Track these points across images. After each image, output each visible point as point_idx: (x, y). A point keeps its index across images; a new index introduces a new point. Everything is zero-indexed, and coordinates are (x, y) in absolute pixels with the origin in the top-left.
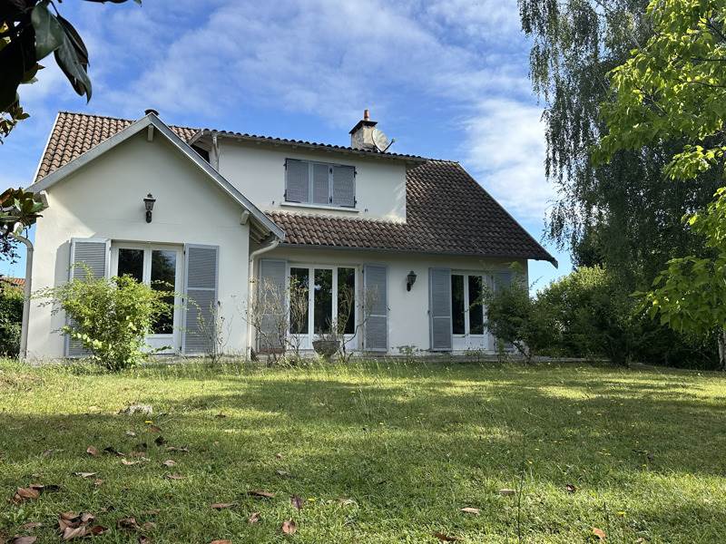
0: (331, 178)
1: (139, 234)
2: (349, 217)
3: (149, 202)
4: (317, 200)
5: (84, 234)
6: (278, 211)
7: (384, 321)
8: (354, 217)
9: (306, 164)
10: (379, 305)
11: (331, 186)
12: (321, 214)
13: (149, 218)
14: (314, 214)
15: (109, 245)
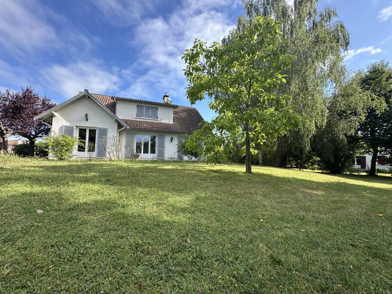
0: (150, 110)
1: (84, 124)
2: (155, 121)
3: (86, 115)
4: (146, 117)
5: (68, 124)
6: (134, 120)
7: (163, 150)
8: (157, 122)
9: (143, 106)
10: (162, 146)
11: (150, 113)
12: (147, 121)
13: (87, 120)
14: (145, 120)
15: (75, 127)
